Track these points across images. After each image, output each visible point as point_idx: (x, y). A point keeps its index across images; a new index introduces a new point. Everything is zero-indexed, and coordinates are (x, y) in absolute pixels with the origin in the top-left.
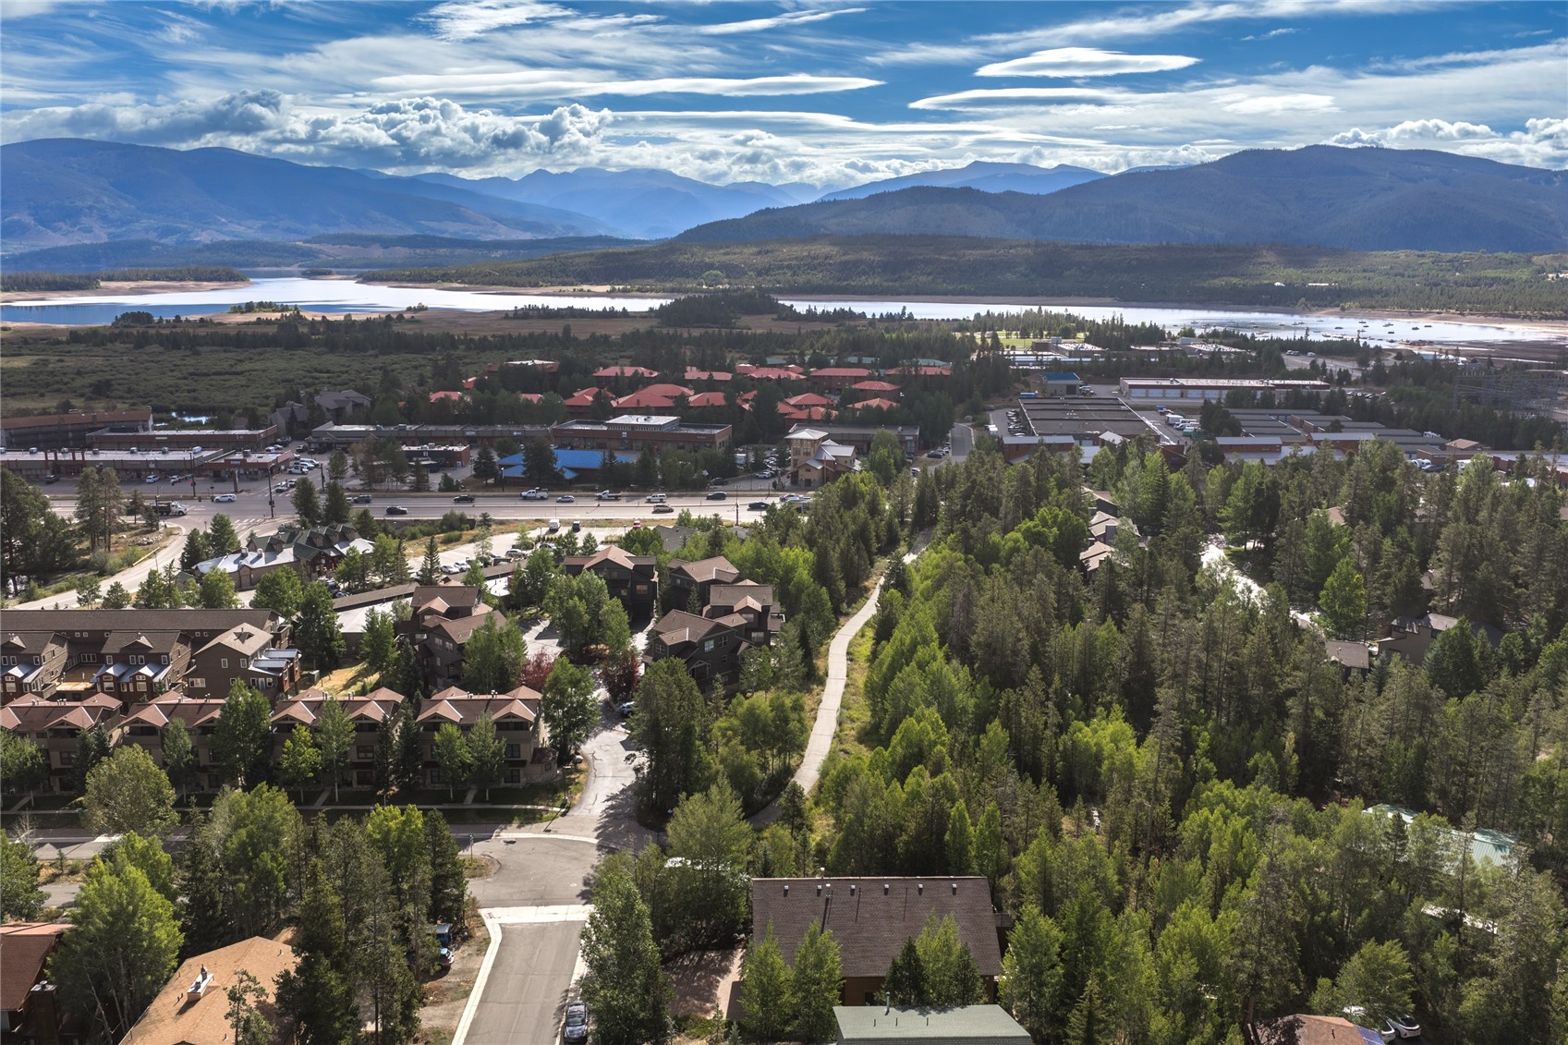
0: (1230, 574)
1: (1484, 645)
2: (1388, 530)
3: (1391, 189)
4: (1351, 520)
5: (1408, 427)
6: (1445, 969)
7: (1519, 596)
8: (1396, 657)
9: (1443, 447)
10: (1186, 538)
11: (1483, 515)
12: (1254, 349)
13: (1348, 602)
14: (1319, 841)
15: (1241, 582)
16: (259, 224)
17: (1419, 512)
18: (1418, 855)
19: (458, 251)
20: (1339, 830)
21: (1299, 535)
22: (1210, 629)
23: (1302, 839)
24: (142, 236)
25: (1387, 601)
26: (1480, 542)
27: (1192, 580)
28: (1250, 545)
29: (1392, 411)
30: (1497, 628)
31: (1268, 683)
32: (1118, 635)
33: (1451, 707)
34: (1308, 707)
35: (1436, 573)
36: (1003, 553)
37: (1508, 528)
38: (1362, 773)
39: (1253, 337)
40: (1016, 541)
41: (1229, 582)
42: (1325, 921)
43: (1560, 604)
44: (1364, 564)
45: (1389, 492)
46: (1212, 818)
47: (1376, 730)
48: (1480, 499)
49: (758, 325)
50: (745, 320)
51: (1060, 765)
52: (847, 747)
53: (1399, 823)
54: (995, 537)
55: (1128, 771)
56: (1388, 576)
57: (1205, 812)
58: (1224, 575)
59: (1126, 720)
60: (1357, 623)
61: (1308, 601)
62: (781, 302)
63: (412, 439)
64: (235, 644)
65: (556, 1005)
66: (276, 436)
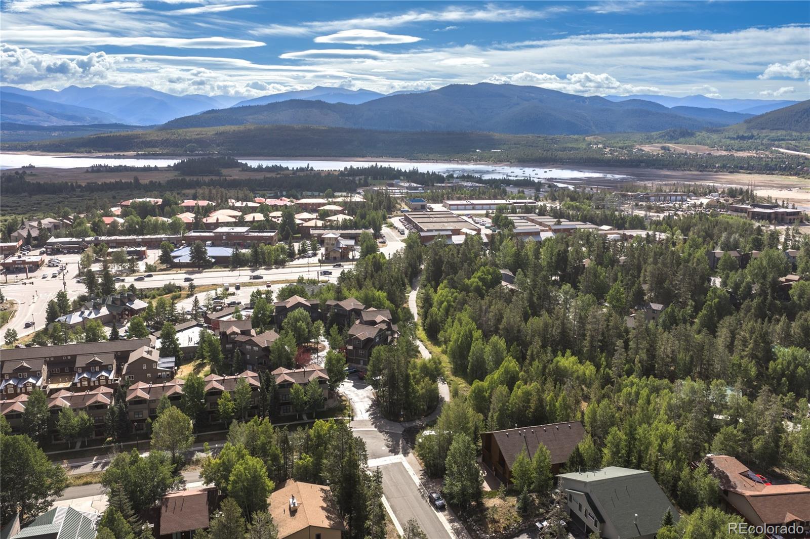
3: (518, 104)
5: (579, 220)
9: (598, 229)
12: (486, 184)
13: (618, 300)
19: (30, 132)
29: (567, 214)
40: (477, 282)
49: (234, 174)
50: (224, 171)
54: (466, 281)
59: (573, 355)
62: (239, 161)
63: (109, 244)
64: (148, 356)
65: (420, 495)
66: (22, 246)
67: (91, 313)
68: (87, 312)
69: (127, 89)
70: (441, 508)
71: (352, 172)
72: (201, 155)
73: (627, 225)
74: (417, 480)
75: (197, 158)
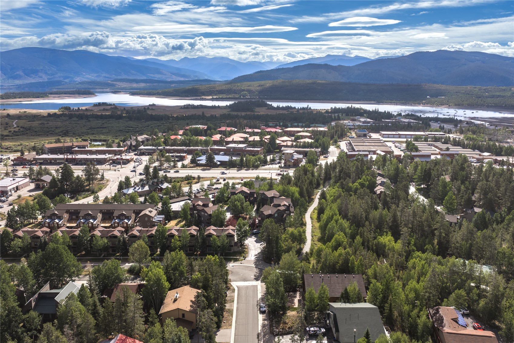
0: (418, 196)
1: (489, 216)
2: (463, 182)
3: (465, 64)
4: (452, 180)
5: (469, 148)
6: (475, 297)
7: (500, 202)
8: (465, 220)
9: (480, 155)
10: (405, 185)
11: (490, 178)
12: (421, 120)
13: (451, 204)
14: (444, 267)
15: (421, 198)
16: (96, 75)
17: (472, 177)
18: (469, 270)
19: (160, 84)
20: (449, 264)
21: (437, 184)
22: (414, 212)
23: (440, 266)
24: (58, 79)
25: (462, 203)
26: (489, 187)
27: (407, 198)
28: (422, 186)
29: (464, 143)
30: (493, 211)
31: (430, 226)
32: (388, 213)
33: (479, 233)
34: (441, 233)
35: (476, 195)
36: (353, 189)
37: (497, 182)
38: (455, 250)
39: (420, 116)
40: (357, 186)
41: (418, 198)
42: (445, 286)
43: (511, 205)
44: (456, 192)
45: (463, 171)
46: (416, 261)
47: (459, 239)
48: (490, 174)
49: (262, 111)
50: (257, 109)
51: (374, 248)
52: (316, 243)
53: (464, 263)
54: (351, 184)
55: (393, 249)
56: (462, 196)
57: (414, 259)
58: (416, 196)
59: (392, 236)
60: (454, 210)
61: (439, 203)
62: (268, 103)
63: (169, 151)
64: (149, 214)
65: (256, 304)
66: (127, 150)
67: (139, 188)
68: (137, 188)
69: (215, 58)
70: (263, 312)
71: (335, 111)
72: (248, 99)
73: (503, 153)
74: (260, 296)
75: (243, 101)
